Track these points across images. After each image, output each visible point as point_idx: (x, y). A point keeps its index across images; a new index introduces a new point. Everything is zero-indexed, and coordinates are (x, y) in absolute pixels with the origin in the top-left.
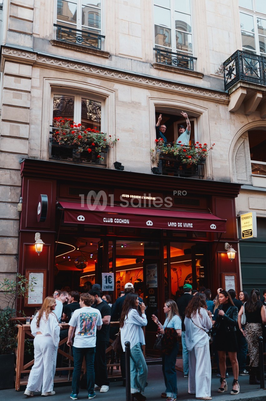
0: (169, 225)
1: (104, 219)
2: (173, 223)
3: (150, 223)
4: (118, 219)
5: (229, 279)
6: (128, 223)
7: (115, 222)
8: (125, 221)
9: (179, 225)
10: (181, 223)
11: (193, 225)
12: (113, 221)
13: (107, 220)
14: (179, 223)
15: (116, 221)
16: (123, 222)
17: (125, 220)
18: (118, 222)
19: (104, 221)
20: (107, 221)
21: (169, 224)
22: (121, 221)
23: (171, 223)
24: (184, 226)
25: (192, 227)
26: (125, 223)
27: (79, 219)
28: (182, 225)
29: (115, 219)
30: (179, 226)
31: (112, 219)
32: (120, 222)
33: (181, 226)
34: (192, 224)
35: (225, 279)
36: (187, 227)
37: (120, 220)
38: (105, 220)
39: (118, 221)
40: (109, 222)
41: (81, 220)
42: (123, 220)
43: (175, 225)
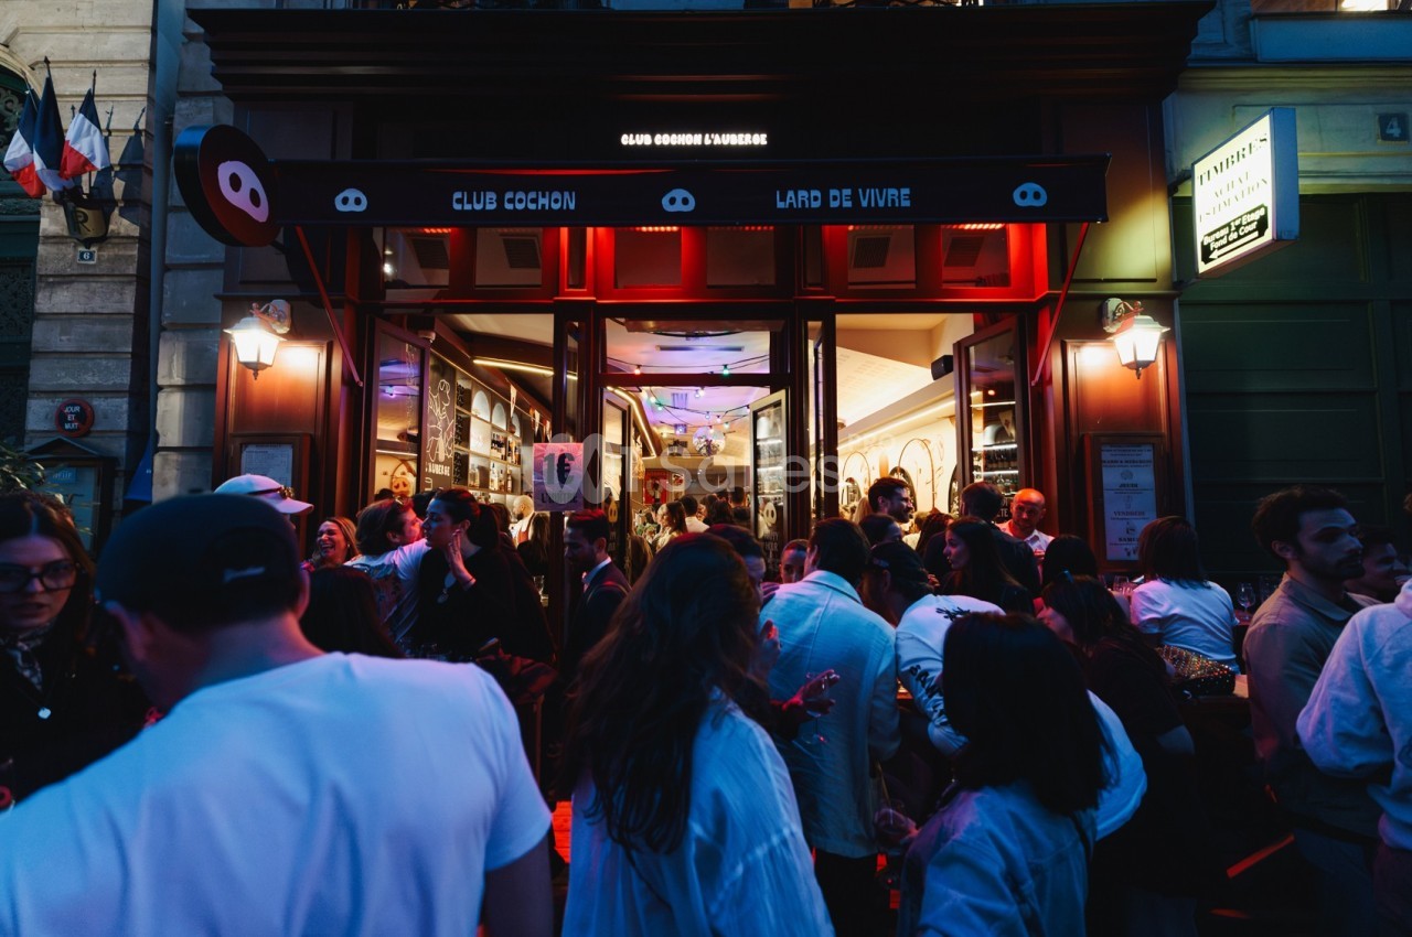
0: (780, 205)
1: (457, 195)
2: (803, 194)
3: (679, 201)
4: (521, 195)
5: (1123, 458)
6: (572, 206)
7: (509, 206)
8: (556, 201)
9: (835, 198)
10: (847, 192)
11: (911, 197)
12: (500, 201)
13: (470, 201)
14: (834, 192)
15: (511, 201)
16: (543, 206)
17: (556, 195)
18: (520, 207)
19: (457, 207)
20: (468, 207)
21: (783, 199)
22: (535, 201)
23: (791, 194)
24: (864, 204)
25: (906, 203)
26: (556, 207)
27: (340, 207)
28: (855, 198)
29: (509, 195)
30: (834, 204)
31: (491, 195)
32: (532, 206)
33: (847, 204)
34: (905, 191)
35: (1104, 458)
36: (881, 204)
37: (532, 195)
38: (460, 201)
39: (520, 201)
40: (478, 207)
41: (351, 207)
42: (544, 196)
43: (816, 199)
